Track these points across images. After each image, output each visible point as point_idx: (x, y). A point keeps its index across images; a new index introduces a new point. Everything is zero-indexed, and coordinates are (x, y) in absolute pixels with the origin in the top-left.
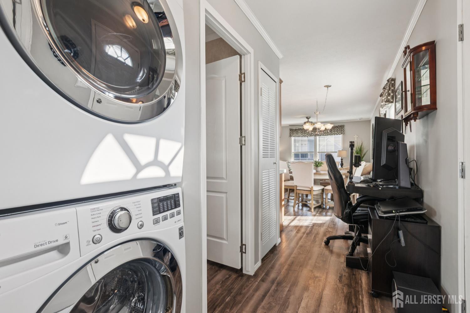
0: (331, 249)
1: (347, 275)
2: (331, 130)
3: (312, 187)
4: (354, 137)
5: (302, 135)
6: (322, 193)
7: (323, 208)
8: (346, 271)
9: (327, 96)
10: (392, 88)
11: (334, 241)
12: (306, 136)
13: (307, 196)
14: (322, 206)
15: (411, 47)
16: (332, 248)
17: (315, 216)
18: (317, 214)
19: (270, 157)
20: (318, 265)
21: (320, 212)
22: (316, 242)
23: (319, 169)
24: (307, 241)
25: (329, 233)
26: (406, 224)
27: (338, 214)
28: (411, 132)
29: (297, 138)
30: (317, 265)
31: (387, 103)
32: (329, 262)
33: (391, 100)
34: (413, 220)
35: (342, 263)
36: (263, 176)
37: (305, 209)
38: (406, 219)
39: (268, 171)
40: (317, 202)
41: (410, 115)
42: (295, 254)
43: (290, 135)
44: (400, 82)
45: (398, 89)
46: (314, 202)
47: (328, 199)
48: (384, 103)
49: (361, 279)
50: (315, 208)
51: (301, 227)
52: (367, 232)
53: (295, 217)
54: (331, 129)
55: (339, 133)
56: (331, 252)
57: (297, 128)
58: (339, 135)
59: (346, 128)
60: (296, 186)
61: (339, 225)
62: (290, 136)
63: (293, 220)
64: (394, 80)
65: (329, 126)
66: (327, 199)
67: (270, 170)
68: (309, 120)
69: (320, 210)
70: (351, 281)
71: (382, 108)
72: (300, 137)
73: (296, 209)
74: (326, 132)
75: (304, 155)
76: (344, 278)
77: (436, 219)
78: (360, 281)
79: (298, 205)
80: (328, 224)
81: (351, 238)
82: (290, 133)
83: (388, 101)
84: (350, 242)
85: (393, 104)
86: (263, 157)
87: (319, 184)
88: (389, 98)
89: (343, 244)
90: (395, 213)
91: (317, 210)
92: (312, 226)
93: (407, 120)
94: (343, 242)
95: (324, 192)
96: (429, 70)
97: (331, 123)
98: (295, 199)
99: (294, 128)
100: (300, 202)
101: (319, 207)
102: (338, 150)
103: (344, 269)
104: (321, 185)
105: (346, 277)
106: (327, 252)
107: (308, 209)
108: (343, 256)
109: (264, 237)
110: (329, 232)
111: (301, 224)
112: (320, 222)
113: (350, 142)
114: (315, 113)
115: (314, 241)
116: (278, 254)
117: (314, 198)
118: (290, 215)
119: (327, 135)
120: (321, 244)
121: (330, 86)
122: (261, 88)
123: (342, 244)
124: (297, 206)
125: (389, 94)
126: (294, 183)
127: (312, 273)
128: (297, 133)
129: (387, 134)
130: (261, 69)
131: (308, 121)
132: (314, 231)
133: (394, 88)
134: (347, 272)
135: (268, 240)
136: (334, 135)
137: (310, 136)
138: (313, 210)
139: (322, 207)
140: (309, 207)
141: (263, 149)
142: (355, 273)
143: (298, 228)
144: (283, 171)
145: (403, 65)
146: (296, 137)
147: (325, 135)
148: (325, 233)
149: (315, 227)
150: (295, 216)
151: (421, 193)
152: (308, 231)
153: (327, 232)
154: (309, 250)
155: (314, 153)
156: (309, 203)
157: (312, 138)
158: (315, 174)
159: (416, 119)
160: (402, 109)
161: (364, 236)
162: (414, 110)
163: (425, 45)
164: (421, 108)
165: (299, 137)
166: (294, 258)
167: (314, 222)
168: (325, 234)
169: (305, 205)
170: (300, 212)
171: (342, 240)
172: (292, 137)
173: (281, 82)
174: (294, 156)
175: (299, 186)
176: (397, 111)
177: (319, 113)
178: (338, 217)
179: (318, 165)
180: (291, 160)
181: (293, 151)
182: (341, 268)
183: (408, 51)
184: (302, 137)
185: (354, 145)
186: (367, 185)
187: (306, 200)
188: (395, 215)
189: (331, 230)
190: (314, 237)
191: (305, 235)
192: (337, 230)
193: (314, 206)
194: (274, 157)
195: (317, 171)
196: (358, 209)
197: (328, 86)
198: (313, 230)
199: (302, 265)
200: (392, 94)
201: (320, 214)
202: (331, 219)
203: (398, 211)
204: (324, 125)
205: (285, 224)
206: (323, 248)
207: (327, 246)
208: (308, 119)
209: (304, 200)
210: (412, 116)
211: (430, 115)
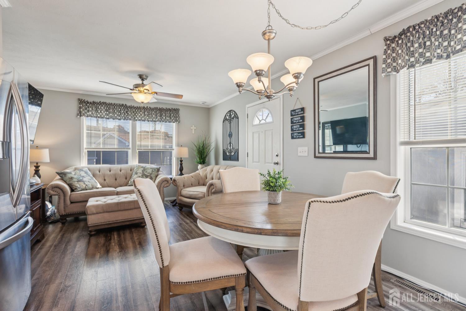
5: (108, 115)
12: (117, 119)
43: (80, 112)
55: (172, 120)
57: (97, 101)
59: (182, 113)
62: (80, 114)
72: (104, 119)
82: (80, 108)
99: (87, 99)
128: (97, 111)
137: (124, 120)
146: (94, 117)
155: (130, 151)
157: (129, 124)
165: (102, 118)
172: (82, 117)
174: (87, 156)
181: (85, 146)
184: (108, 119)
208: (143, 79)
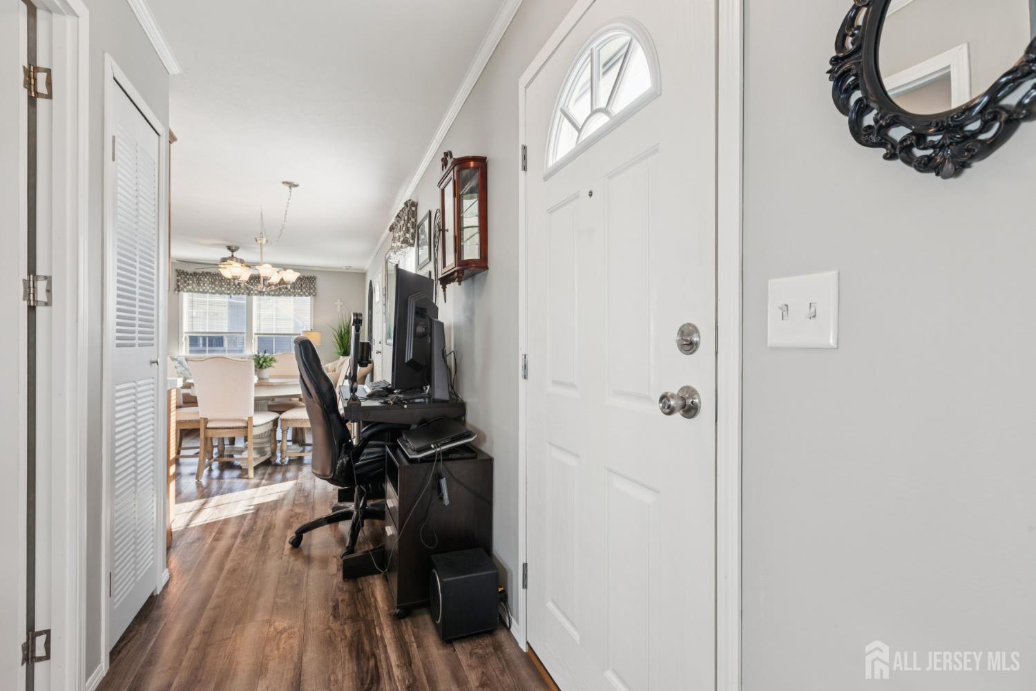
0: (306, 552)
1: (346, 596)
2: (294, 285)
3: (250, 418)
4: (336, 303)
5: (213, 289)
6: (274, 430)
7: (276, 465)
8: (345, 589)
9: (288, 206)
10: (413, 220)
11: (310, 534)
12: (225, 293)
13: (232, 441)
14: (272, 460)
15: (456, 156)
16: (309, 549)
17: (257, 486)
18: (264, 482)
19: (140, 345)
20: (283, 601)
21: (270, 474)
22: (269, 548)
23: (266, 373)
24: (246, 553)
25: (297, 519)
26: (449, 464)
27: (323, 470)
28: (445, 301)
29: (198, 297)
30: (279, 601)
31: (403, 245)
32: (307, 582)
33: (411, 241)
34: (459, 456)
35: (333, 575)
36: (118, 401)
37: (227, 474)
38: (450, 456)
39: (134, 384)
40: (261, 451)
41: (453, 273)
42: (218, 596)
43: (178, 286)
44: (426, 212)
45: (422, 223)
46: (254, 455)
47: (288, 441)
48: (399, 244)
49: (373, 595)
50: (256, 468)
51: (226, 522)
52: (382, 495)
53: (203, 501)
54: (294, 283)
55: (304, 293)
56: (308, 560)
57: (200, 271)
58: (304, 298)
59: (321, 284)
60: (206, 421)
61: (316, 495)
62: (178, 289)
63: (199, 511)
64: (415, 205)
65: (291, 276)
66: (285, 441)
67: (140, 383)
68: (235, 254)
69: (269, 470)
70: (356, 607)
71: (395, 252)
72: (208, 295)
73: (204, 481)
74: (282, 289)
75: (216, 341)
76: (342, 606)
77: (485, 448)
78: (372, 600)
79: (208, 468)
80: (292, 500)
81: (346, 516)
82: (178, 281)
83: (406, 241)
84: (345, 527)
85: (414, 249)
86: (118, 345)
87: (266, 409)
88: (408, 235)
89: (329, 534)
90: (435, 448)
91: (260, 471)
92: (253, 514)
93: (445, 281)
94: (329, 529)
95: (277, 426)
96: (477, 203)
97: (296, 268)
98: (202, 454)
99: (191, 269)
100: (215, 460)
101: (267, 463)
102: (301, 330)
103: (339, 588)
104: (269, 411)
105: (345, 603)
106: (298, 565)
107: (236, 473)
108: (335, 560)
109: (118, 584)
110: (297, 515)
111: (224, 515)
112: (274, 498)
113: (354, 314)
114: (256, 240)
115: (264, 547)
116: (166, 616)
117: (254, 443)
118: (188, 499)
119: (279, 295)
120: (283, 549)
121: (296, 186)
122: (114, 137)
123: (327, 535)
124: (205, 472)
125: (408, 230)
126: (198, 413)
127: (270, 625)
128: (198, 284)
129: (416, 303)
130: (115, 79)
131: (232, 256)
132: (261, 524)
133: (416, 220)
134: (346, 591)
135: (133, 585)
136: (295, 296)
137: (235, 294)
138: (251, 473)
139: (273, 463)
140: (239, 467)
141: (118, 320)
142: (362, 585)
143: (216, 529)
144: (175, 382)
145: (440, 184)
146: (195, 292)
147: (273, 295)
148: (289, 520)
149: (261, 514)
150: (204, 498)
151: (462, 407)
152: (245, 527)
153: (291, 517)
154: (254, 574)
155: (245, 335)
156: (238, 459)
157: (242, 299)
158: (257, 386)
159: (461, 281)
160: (430, 260)
161: (372, 505)
162: (459, 266)
163: (474, 159)
164: (468, 263)
165: (206, 293)
166: (215, 608)
167: (256, 502)
168: (288, 525)
169: (227, 466)
170: (215, 486)
171: (327, 526)
172: (181, 293)
173: (172, 138)
174: (188, 343)
175: (213, 420)
176: (420, 263)
177: (267, 241)
178: (323, 477)
179: (264, 364)
180: (180, 354)
181: (186, 329)
182: (334, 588)
183: (450, 161)
184: (214, 293)
185: (361, 320)
186: (382, 401)
187: (232, 451)
188: (435, 453)
189: (301, 511)
190: (263, 536)
191: (239, 540)
192: (313, 509)
193: (255, 464)
194: (152, 345)
195: (260, 379)
196: (366, 451)
197: (291, 185)
198: (259, 522)
199: (240, 620)
200: (412, 231)
201: (269, 479)
202: (296, 484)
203: (439, 445)
204: (278, 272)
205: (177, 526)
206: (290, 557)
207: (296, 550)
208: (233, 251)
209: (225, 453)
210: (456, 274)
211: (478, 276)
